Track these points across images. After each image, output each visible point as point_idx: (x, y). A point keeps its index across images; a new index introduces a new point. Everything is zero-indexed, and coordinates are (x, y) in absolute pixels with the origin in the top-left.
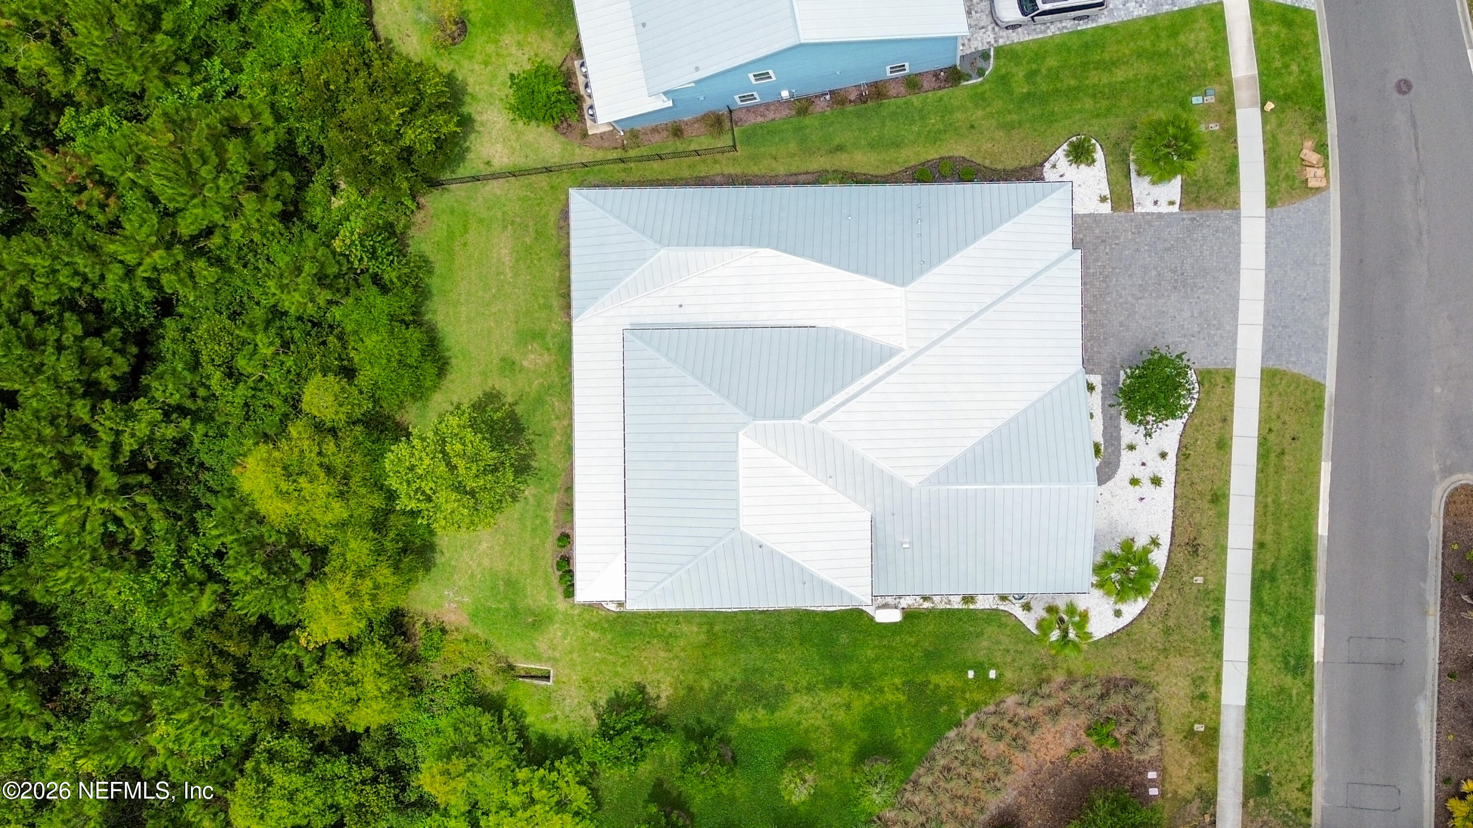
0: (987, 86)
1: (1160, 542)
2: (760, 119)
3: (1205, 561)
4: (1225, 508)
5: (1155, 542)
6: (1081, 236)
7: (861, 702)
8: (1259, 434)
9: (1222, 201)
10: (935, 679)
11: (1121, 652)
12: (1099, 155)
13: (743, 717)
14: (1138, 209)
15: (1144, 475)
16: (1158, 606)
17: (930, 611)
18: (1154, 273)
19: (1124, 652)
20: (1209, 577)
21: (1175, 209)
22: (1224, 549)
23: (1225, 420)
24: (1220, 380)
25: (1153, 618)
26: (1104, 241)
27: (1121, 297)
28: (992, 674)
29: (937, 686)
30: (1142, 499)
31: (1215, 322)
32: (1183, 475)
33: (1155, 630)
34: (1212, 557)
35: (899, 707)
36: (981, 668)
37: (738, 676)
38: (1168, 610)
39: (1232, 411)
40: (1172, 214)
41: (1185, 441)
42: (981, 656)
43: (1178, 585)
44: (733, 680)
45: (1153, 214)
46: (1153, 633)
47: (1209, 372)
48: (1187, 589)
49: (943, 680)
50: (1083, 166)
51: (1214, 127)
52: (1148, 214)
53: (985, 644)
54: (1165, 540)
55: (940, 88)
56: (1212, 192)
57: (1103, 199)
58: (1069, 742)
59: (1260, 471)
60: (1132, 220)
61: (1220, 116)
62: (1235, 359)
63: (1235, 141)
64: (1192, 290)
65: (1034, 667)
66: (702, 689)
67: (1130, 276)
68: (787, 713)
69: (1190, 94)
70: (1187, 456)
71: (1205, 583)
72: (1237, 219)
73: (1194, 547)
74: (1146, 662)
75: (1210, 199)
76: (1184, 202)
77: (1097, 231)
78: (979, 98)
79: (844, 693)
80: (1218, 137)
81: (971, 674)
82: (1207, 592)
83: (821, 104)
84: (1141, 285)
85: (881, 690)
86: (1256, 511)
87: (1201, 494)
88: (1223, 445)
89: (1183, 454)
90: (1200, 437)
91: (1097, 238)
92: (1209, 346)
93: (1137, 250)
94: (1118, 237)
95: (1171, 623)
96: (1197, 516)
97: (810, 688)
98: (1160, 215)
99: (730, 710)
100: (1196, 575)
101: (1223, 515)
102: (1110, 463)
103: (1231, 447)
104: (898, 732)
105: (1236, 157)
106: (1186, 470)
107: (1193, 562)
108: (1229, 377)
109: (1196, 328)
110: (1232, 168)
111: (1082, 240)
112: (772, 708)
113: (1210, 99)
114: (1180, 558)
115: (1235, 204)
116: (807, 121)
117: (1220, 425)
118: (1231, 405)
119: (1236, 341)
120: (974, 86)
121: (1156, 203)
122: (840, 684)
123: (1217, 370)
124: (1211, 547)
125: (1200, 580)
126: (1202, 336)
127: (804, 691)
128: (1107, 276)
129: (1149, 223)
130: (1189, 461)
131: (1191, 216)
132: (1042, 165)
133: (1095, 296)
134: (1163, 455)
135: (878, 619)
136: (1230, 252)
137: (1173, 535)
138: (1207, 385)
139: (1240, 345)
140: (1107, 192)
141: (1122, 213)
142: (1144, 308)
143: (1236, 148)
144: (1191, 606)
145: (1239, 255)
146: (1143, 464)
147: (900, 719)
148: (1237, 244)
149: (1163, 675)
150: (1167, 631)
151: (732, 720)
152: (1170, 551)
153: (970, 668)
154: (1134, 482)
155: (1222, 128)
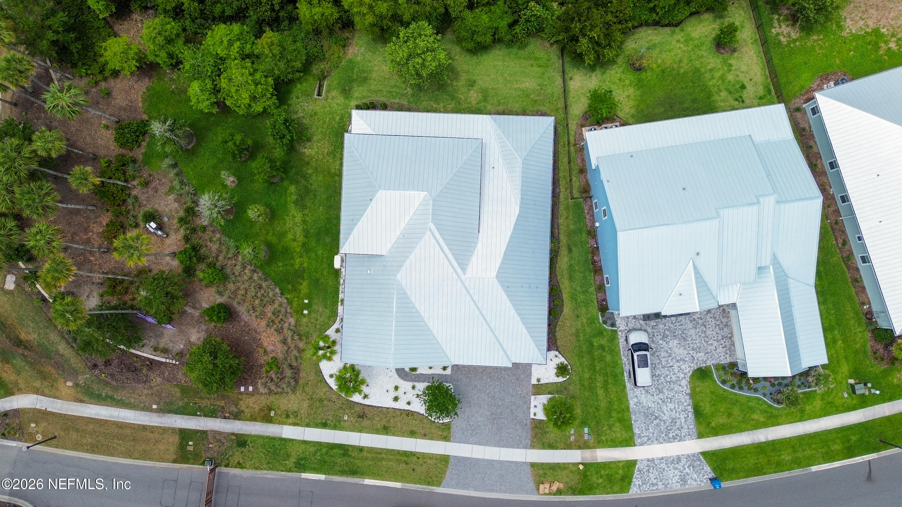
0: (598, 325)
1: (366, 399)
2: (586, 211)
3: (355, 421)
4: (381, 433)
5: (366, 396)
6: (521, 368)
7: (296, 247)
8: (417, 452)
9: (535, 440)
10: (305, 283)
11: (312, 377)
12: (561, 379)
13: (292, 189)
14: (533, 397)
15: (400, 393)
16: (334, 397)
17: (339, 283)
18: (500, 403)
19: (312, 378)
20: (347, 423)
21: (532, 416)
22: (360, 431)
23: (425, 435)
24: (445, 434)
25: (328, 393)
26: (517, 379)
27: (489, 386)
28: (305, 312)
29: (301, 284)
30: (387, 391)
31: (474, 433)
32: (398, 413)
33: (322, 394)
34: (357, 425)
35: (293, 265)
36: (308, 306)
37: (313, 187)
38: (332, 401)
39: (429, 439)
40: (530, 414)
41: (415, 414)
42: (315, 307)
43: (344, 407)
44: (311, 184)
45: (530, 405)
46: (321, 393)
47: (449, 429)
48: (342, 411)
49: (304, 287)
50: (555, 371)
51: (572, 438)
52: (530, 402)
53: (321, 309)
54: (367, 402)
55: (598, 302)
56: (539, 436)
57: (538, 380)
58: (270, 348)
59: (398, 452)
60: (527, 394)
61: (578, 441)
62: (455, 442)
63: (565, 449)
64: (491, 422)
65: (308, 333)
66: (308, 169)
67: (499, 392)
68: (293, 210)
69: (589, 427)
70: (408, 415)
71: (344, 420)
72: (525, 447)
73: (362, 416)
74: (306, 389)
75: (536, 434)
76: (535, 421)
77: (523, 376)
78: (592, 321)
79: (301, 239)
80: (567, 440)
81: (306, 301)
82: (339, 422)
83: (592, 242)
84: (494, 396)
85: (301, 257)
86: (378, 449)
87: (388, 421)
88: (412, 434)
89: (409, 413)
90: (417, 422)
91: (519, 376)
92: (463, 429)
93: (512, 396)
94: (519, 386)
95: (325, 402)
96: (377, 419)
97: (304, 222)
98: (529, 408)
99: (297, 183)
100: (348, 416)
101: (377, 432)
102: (407, 376)
103: (411, 437)
104: (280, 264)
105: (557, 448)
106: (401, 414)
107: (355, 415)
108: (446, 439)
109: (471, 423)
110: (551, 446)
111: (519, 368)
112: (296, 203)
113: (586, 437)
114: (357, 409)
115: (533, 447)
116: (584, 235)
117: (423, 433)
118: (432, 439)
119: (464, 443)
120: (599, 318)
121: (535, 406)
122: (306, 236)
123: (450, 433)
124: (362, 425)
125: (346, 418)
126: (468, 426)
127: (303, 219)
128: (500, 380)
129: (526, 403)
130: (405, 416)
131: (528, 423)
132: (557, 350)
133: (490, 373)
134: (409, 403)
135: (336, 257)
136: (509, 443)
137: (369, 406)
138: (443, 427)
139: (462, 445)
140: (542, 382)
141: (531, 389)
142: (483, 397)
143: (561, 449)
144: (333, 413)
145: (507, 447)
146: (405, 393)
147: (286, 265)
148: (512, 447)
149: (299, 396)
150: (321, 400)
151: (291, 183)
152: (361, 404)
153: (309, 301)
154: (396, 388)
155: (571, 442)
